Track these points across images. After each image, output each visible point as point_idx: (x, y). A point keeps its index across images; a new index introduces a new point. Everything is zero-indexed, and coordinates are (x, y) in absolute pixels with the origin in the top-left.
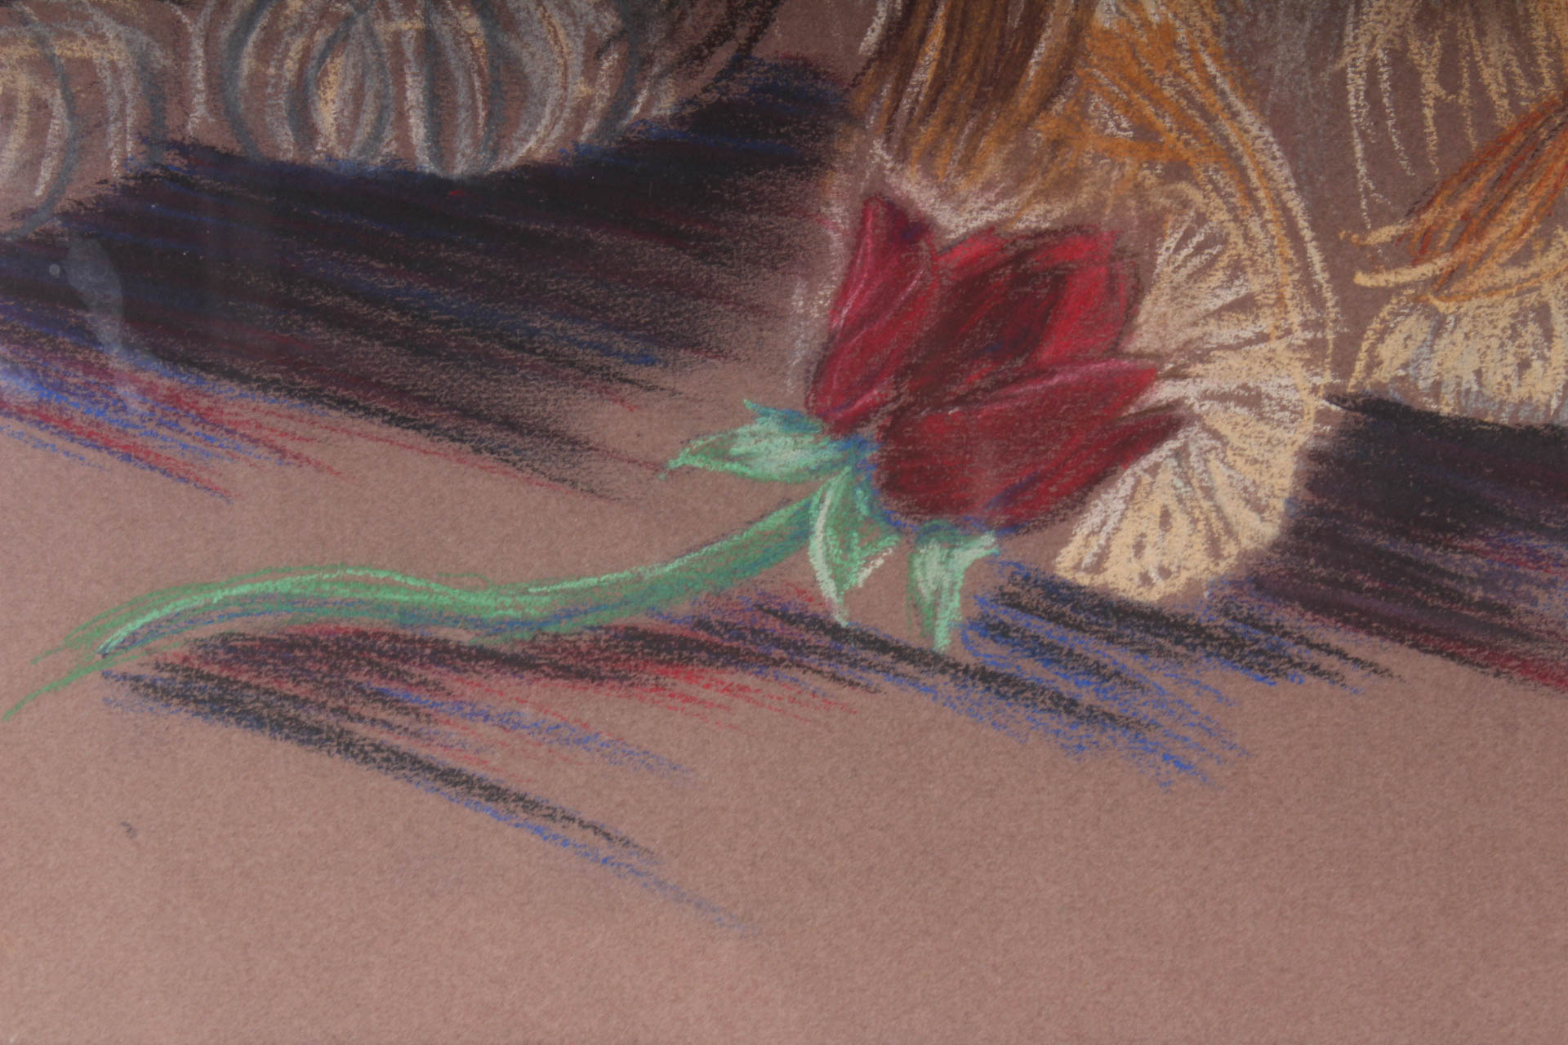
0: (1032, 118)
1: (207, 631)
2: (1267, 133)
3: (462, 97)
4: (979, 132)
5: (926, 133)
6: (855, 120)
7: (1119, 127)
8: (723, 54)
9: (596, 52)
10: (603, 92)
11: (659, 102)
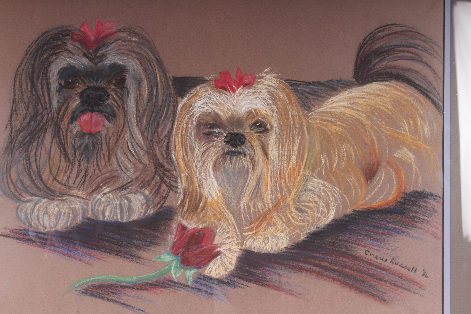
0: (200, 213)
1: (89, 284)
2: (231, 215)
3: (125, 212)
4: (193, 215)
5: (186, 215)
6: (177, 214)
7: (212, 214)
8: (159, 206)
9: (143, 205)
10: (143, 211)
11: (151, 212)
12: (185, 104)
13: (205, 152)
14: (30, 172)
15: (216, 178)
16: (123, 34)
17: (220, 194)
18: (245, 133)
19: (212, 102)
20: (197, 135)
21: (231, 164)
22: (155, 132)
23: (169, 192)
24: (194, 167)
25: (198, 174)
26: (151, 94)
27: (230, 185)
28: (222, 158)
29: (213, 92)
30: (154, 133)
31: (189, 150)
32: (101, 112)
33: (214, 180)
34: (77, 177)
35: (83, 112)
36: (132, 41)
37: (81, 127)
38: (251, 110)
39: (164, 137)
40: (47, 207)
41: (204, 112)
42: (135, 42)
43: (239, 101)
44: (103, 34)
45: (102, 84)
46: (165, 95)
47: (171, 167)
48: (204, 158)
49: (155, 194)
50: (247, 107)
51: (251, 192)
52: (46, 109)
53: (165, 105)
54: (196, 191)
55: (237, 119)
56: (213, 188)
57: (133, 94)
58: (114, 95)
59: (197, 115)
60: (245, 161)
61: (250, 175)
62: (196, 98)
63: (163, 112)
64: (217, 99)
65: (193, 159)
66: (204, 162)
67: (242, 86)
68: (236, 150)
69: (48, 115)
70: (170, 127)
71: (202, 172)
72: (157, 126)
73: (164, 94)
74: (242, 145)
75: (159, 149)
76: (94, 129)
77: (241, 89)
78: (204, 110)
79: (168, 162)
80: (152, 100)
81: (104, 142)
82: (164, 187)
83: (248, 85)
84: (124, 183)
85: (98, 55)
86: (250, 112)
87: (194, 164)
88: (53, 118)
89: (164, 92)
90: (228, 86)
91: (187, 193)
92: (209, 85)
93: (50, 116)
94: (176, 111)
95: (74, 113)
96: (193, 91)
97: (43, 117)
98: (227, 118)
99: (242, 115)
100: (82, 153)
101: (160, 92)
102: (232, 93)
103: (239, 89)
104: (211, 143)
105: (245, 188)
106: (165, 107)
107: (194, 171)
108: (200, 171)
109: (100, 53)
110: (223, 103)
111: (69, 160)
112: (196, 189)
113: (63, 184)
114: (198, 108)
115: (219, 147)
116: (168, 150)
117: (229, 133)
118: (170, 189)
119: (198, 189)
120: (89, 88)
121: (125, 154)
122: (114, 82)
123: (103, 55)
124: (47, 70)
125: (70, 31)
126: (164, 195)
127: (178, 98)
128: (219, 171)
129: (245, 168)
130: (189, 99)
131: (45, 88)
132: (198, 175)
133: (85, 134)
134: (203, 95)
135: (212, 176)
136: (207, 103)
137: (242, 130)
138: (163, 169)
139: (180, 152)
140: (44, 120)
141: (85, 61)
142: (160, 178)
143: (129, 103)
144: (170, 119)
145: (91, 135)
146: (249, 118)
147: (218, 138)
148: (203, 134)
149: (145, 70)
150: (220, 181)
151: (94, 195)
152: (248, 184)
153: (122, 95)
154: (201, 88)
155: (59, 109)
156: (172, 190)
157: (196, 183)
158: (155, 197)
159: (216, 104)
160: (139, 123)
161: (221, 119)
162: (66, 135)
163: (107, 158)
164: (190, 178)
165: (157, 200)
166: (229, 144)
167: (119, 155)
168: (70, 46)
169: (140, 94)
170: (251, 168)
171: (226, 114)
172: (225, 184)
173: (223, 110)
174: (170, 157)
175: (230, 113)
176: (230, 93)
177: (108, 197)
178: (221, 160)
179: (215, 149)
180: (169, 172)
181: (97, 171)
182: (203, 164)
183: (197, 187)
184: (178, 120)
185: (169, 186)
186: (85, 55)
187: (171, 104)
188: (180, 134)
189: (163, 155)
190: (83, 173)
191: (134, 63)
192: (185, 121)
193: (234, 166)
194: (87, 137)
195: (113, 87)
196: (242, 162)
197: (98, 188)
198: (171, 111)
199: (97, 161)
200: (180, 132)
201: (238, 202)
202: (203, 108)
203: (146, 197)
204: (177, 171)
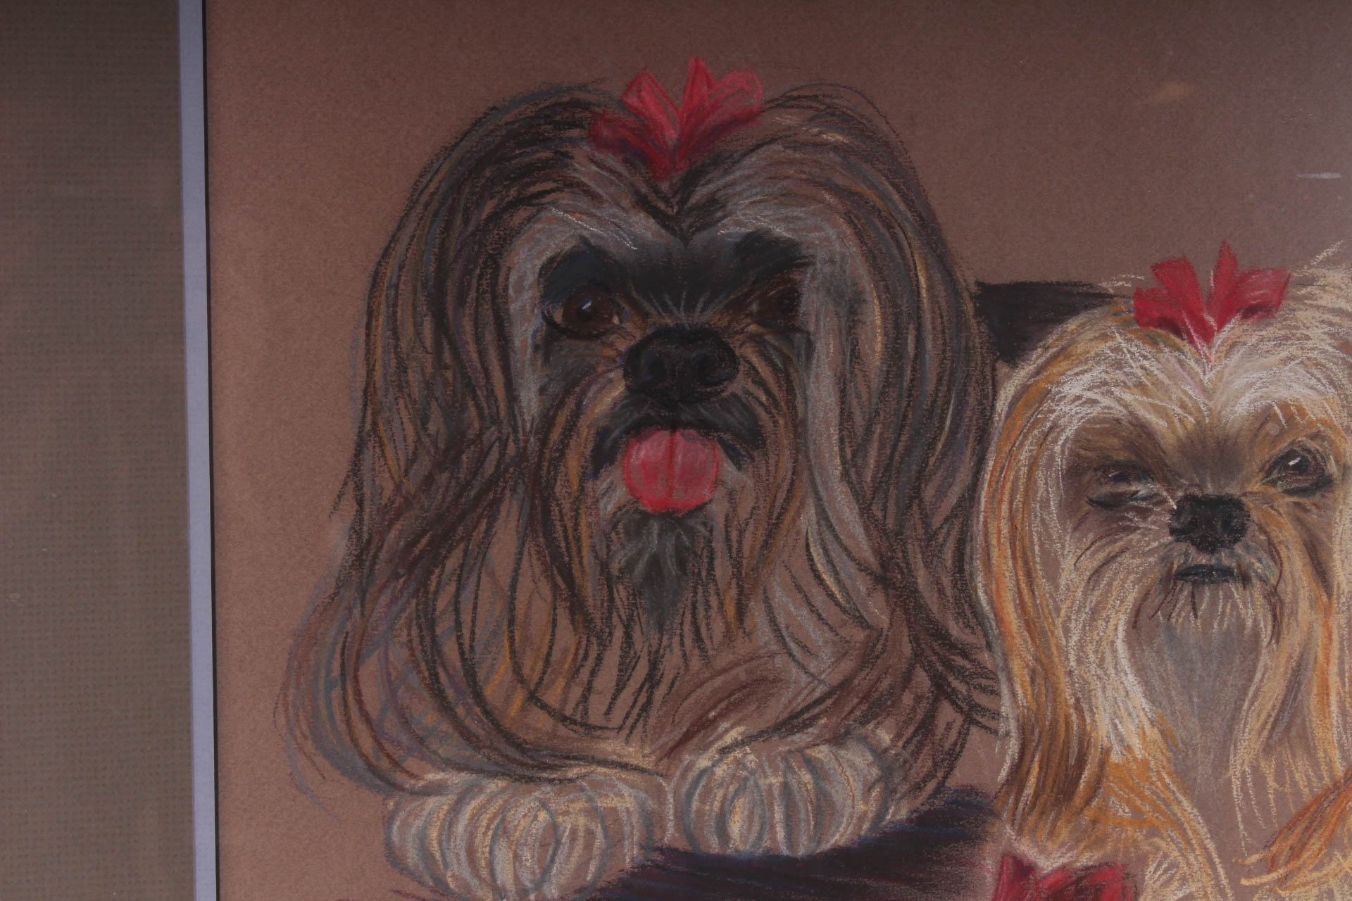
0: (1082, 809)
2: (1195, 810)
3: (802, 816)
4: (1057, 818)
5: (1031, 819)
6: (997, 816)
7: (1124, 812)
8: (931, 786)
9: (869, 789)
10: (872, 808)
11: (900, 812)
12: (1024, 389)
13: (1098, 572)
14: (435, 676)
15: (1141, 671)
16: (789, 119)
17: (1153, 734)
18: (1245, 495)
19: (1123, 378)
20: (1070, 508)
21: (1196, 616)
22: (911, 499)
23: (967, 734)
24: (1059, 632)
25: (1072, 657)
26: (895, 352)
27: (1190, 697)
28: (1162, 596)
29: (1129, 340)
30: (909, 507)
31: (1038, 567)
32: (706, 427)
33: (1131, 680)
34: (620, 687)
35: (638, 430)
36: (823, 145)
37: (632, 489)
38: (1271, 406)
39: (947, 519)
40: (503, 810)
41: (1093, 420)
42: (836, 148)
43: (1226, 372)
44: (713, 120)
45: (709, 316)
46: (949, 354)
47: (974, 633)
48: (1094, 597)
49: (915, 741)
50: (1253, 396)
51: (1266, 722)
52: (496, 421)
53: (949, 390)
54: (1068, 724)
55: (1218, 443)
56: (1127, 709)
57: (827, 350)
58: (755, 359)
59: (1069, 432)
60: (1245, 604)
61: (1264, 658)
62: (1064, 364)
63: (942, 420)
64: (1143, 368)
65: (1055, 601)
66: (1095, 613)
67: (1238, 317)
68: (1213, 561)
69: (504, 445)
70: (968, 481)
71: (1090, 649)
72: (918, 479)
73: (944, 351)
74: (1236, 540)
75: (927, 565)
76: (679, 497)
77: (1233, 328)
78: (1095, 411)
79: (961, 615)
80: (900, 375)
81: (718, 545)
82: (947, 713)
83: (1259, 311)
84: (800, 703)
85: (693, 201)
86: (1265, 416)
87: (1059, 621)
88: (522, 455)
89: (945, 344)
90: (1184, 315)
91: (1033, 733)
92: (1115, 314)
93: (511, 449)
94: (991, 418)
95: (603, 434)
96: (1053, 339)
97: (484, 455)
98: (1179, 439)
99: (1237, 426)
100: (636, 593)
101: (929, 346)
102: (1198, 341)
103: (1227, 327)
104: (1121, 539)
105: (1245, 707)
106: (948, 403)
107: (1058, 647)
108: (1081, 647)
109: (701, 193)
110: (1166, 381)
111: (588, 621)
112: (1067, 717)
113: (564, 719)
114: (1073, 401)
115: (1151, 553)
116: (961, 570)
117: (1186, 498)
118: (970, 720)
119: (1074, 717)
120: (663, 334)
121: (799, 588)
122: (754, 307)
123: (713, 203)
124: (495, 263)
125: (585, 106)
126: (947, 745)
127: (999, 364)
128: (1150, 643)
129: (1247, 631)
130: (1038, 372)
131: (490, 337)
132: (1073, 664)
133: (646, 517)
134: (1092, 353)
135: (1125, 663)
136: (1105, 383)
137: (1234, 483)
138: (945, 645)
139: (1007, 574)
140: (489, 468)
141: (644, 226)
142: (932, 678)
143: (812, 390)
144: (969, 452)
145: (672, 519)
146: (1260, 438)
147: (1144, 519)
148: (1091, 502)
149: (873, 259)
150: (1156, 682)
151: (687, 758)
152: (1258, 689)
153: (787, 360)
154: (1082, 325)
155: (547, 421)
156: (978, 723)
157: (1068, 696)
158: (916, 753)
159: (1140, 386)
160: (850, 469)
161: (1157, 445)
162: (576, 525)
163: (731, 610)
164: (1043, 674)
165: (923, 764)
166: (1185, 539)
167: (780, 596)
168: (583, 169)
169: (853, 355)
170: (1270, 628)
171: (1178, 425)
172: (1173, 693)
173: (1165, 409)
174: (970, 597)
175: (1191, 419)
176: (1192, 342)
177: (739, 763)
178: (1157, 602)
179: (1137, 561)
180: (965, 655)
181: (695, 663)
182: (1093, 619)
183: (1072, 711)
184: (999, 451)
185: (966, 708)
186: (643, 203)
187: (970, 389)
188: (1005, 507)
189: (941, 592)
190: (642, 670)
191: (831, 233)
192: (1024, 456)
193: (1207, 625)
194: (655, 527)
195: (753, 328)
196: (1235, 606)
197: (701, 727)
198: (971, 418)
199: (695, 623)
200: (1006, 497)
201: (1222, 763)
202: (1093, 402)
203: (879, 754)
204: (997, 648)
